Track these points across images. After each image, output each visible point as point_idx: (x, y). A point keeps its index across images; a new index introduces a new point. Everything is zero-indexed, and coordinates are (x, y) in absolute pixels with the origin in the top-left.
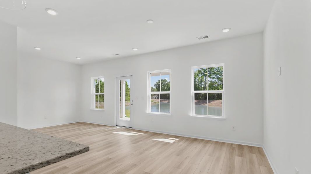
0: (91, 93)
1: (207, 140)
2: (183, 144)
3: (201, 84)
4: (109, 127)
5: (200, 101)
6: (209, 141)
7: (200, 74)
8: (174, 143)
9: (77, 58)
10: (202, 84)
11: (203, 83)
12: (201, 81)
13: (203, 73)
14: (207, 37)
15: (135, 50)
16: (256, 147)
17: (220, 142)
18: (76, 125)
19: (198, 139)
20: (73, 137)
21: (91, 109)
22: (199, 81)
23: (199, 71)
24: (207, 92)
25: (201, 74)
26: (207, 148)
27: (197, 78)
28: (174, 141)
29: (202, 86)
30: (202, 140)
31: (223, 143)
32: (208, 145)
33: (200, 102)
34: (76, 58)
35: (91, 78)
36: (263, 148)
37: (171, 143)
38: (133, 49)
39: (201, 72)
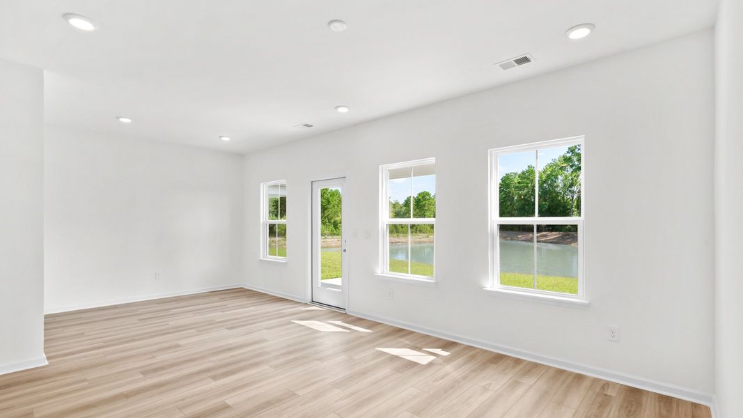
0: (261, 220)
1: (530, 362)
2: (452, 371)
3: (570, 191)
4: (297, 305)
5: (569, 235)
6: (536, 365)
7: (569, 167)
8: (431, 364)
9: (223, 139)
10: (572, 192)
11: (575, 189)
12: (572, 185)
13: (576, 163)
14: (525, 60)
15: (343, 110)
16: (686, 402)
17: (571, 373)
18: (223, 296)
19: (505, 356)
20: (192, 330)
21: (261, 258)
22: (565, 185)
23: (565, 160)
24: (536, 220)
25: (572, 166)
26: (520, 391)
27: (559, 176)
28: (432, 358)
29: (573, 197)
30: (518, 361)
31: (579, 378)
32: (529, 381)
33: (568, 239)
34: (220, 137)
35: (262, 184)
36: (711, 408)
37: (422, 365)
38: (337, 107)
39: (571, 162)
